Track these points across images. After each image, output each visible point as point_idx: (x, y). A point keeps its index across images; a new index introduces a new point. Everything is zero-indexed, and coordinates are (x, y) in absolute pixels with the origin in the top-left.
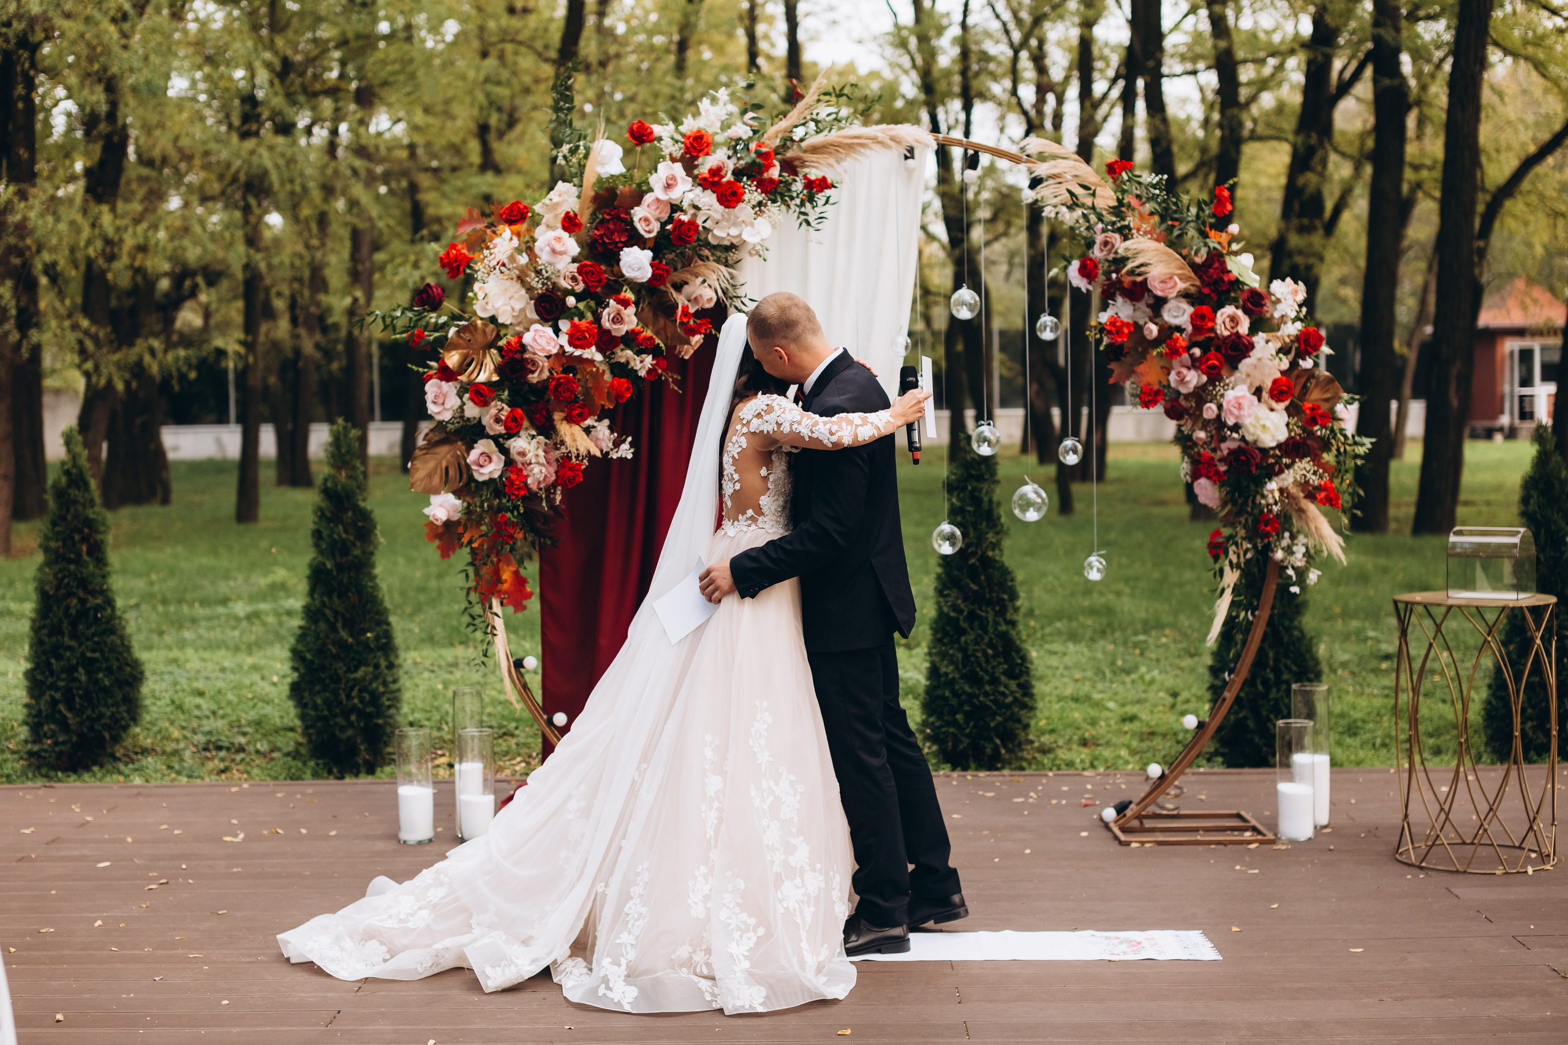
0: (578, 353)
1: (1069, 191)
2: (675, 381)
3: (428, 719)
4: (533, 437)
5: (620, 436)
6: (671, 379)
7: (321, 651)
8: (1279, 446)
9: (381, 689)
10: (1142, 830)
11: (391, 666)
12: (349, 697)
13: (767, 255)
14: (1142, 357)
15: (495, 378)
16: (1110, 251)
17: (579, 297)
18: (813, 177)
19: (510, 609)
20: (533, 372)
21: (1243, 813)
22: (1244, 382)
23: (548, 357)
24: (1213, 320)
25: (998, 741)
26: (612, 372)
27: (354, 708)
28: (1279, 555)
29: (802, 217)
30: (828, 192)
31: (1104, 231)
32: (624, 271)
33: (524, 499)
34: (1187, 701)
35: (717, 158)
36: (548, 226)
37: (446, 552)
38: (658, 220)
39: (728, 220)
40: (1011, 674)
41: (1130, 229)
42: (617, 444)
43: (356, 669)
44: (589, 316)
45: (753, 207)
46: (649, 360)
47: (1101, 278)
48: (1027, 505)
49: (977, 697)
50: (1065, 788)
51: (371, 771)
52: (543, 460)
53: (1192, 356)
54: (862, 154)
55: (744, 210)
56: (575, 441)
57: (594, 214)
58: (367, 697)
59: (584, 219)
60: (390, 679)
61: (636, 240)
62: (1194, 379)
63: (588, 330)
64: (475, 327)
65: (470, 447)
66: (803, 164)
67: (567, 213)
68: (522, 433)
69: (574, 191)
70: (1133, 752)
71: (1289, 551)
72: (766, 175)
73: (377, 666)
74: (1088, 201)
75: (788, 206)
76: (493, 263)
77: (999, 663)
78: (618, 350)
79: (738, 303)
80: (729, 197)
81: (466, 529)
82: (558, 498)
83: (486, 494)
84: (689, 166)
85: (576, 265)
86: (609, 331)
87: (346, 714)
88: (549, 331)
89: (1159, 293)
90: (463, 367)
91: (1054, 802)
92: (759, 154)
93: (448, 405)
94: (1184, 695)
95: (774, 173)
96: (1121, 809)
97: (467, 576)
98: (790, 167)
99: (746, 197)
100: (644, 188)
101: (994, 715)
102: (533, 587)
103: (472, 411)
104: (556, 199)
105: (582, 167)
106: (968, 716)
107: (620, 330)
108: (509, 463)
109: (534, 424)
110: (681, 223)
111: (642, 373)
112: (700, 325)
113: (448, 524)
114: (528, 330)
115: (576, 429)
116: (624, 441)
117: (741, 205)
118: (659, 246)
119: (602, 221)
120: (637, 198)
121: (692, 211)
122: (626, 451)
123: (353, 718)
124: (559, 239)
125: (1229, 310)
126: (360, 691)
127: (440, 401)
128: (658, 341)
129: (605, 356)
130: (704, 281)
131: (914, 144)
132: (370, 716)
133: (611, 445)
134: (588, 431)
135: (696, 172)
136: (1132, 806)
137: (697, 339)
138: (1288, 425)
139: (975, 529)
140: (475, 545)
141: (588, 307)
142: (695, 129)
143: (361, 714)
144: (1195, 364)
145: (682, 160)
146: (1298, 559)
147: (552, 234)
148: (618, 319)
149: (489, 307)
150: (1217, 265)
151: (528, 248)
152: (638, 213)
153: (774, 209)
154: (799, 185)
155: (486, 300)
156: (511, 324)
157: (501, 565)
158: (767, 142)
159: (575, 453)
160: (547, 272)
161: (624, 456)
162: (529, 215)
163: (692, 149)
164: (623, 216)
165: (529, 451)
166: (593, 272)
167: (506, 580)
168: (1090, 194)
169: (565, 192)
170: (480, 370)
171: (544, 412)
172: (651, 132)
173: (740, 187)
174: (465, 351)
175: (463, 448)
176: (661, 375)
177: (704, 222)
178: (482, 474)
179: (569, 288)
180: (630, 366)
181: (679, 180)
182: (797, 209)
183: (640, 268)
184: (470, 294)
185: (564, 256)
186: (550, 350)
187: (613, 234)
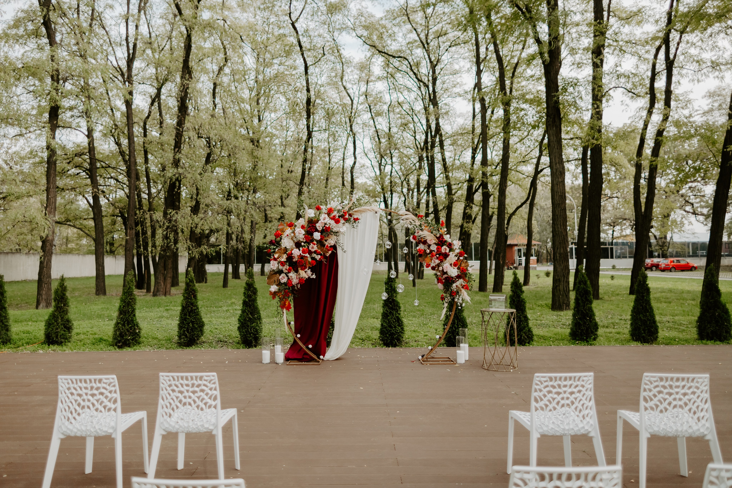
0: (304, 255)
1: (411, 222)
3: (268, 335)
4: (294, 273)
5: (313, 273)
6: (324, 260)
7: (245, 320)
8: (456, 276)
9: (258, 328)
10: (427, 361)
11: (260, 323)
12: (251, 330)
13: (345, 234)
14: (426, 256)
15: (286, 260)
16: (419, 234)
17: (304, 243)
18: (355, 218)
19: (287, 311)
20: (294, 259)
21: (449, 358)
22: (448, 262)
23: (297, 256)
24: (441, 249)
25: (396, 341)
26: (311, 259)
28: (456, 300)
29: (353, 226)
30: (358, 221)
31: (417, 230)
32: (314, 237)
33: (291, 287)
34: (438, 332)
35: (335, 213)
37: (274, 298)
38: (322, 226)
39: (337, 227)
40: (399, 326)
41: (423, 230)
43: (253, 324)
44: (306, 247)
45: (342, 224)
46: (319, 256)
47: (417, 240)
48: (401, 289)
49: (391, 331)
50: (411, 352)
51: (256, 346)
52: (296, 278)
54: (365, 212)
55: (340, 224)
56: (303, 274)
57: (308, 225)
58: (255, 330)
59: (306, 226)
60: (260, 326)
61: (317, 230)
62: (437, 261)
63: (306, 250)
64: (282, 249)
65: (280, 275)
66: (353, 215)
67: (302, 225)
68: (291, 272)
69: (304, 220)
70: (427, 343)
71: (458, 299)
72: (345, 217)
73: (257, 323)
74: (414, 224)
75: (350, 224)
76: (286, 235)
77: (397, 323)
78: (313, 254)
79: (338, 244)
80: (337, 222)
81: (278, 293)
82: (299, 287)
83: (283, 285)
84: (329, 215)
85: (304, 236)
86: (311, 250)
87: (250, 334)
88: (298, 250)
89: (429, 243)
90: (278, 258)
92: (344, 213)
93: (275, 266)
95: (347, 216)
96: (423, 356)
97: (278, 304)
98: (350, 215)
99: (341, 221)
100: (319, 220)
102: (292, 306)
103: (281, 267)
104: (300, 222)
105: (305, 215)
106: (390, 335)
107: (313, 250)
108: (288, 279)
109: (294, 270)
110: (327, 227)
111: (318, 259)
112: (331, 249)
113: (275, 292)
114: (293, 250)
115: (303, 272)
118: (322, 232)
119: (310, 227)
120: (317, 221)
121: (329, 225)
122: (314, 276)
124: (300, 231)
125: (444, 247)
126: (253, 329)
127: (273, 265)
128: (321, 252)
129: (310, 256)
130: (332, 240)
132: (255, 335)
133: (311, 275)
134: (306, 272)
136: (425, 356)
137: (330, 252)
138: (457, 272)
140: (280, 297)
141: (306, 245)
142: (330, 207)
143: (253, 334)
144: (437, 258)
145: (327, 214)
146: (460, 301)
147: (299, 229)
148: (313, 248)
149: (285, 245)
150: (442, 237)
151: (293, 232)
152: (317, 225)
153: (347, 224)
154: (352, 219)
155: (284, 243)
156: (289, 249)
157: (286, 301)
158: (345, 210)
159: (303, 277)
160: (297, 238)
161: (314, 278)
162: (294, 226)
163: (329, 211)
164: (314, 225)
165: (293, 276)
166: (308, 238)
167: (286, 305)
168: (414, 222)
169: (302, 220)
170: (282, 258)
171: (296, 268)
172: (321, 208)
173: (339, 220)
174: (279, 254)
175: (278, 275)
176: (322, 260)
177: (332, 227)
178: (282, 281)
179: (302, 241)
180: (315, 258)
181: (326, 218)
182: (352, 224)
183: (318, 237)
184: (281, 242)
185: (301, 234)
186: (298, 254)
187: (312, 229)
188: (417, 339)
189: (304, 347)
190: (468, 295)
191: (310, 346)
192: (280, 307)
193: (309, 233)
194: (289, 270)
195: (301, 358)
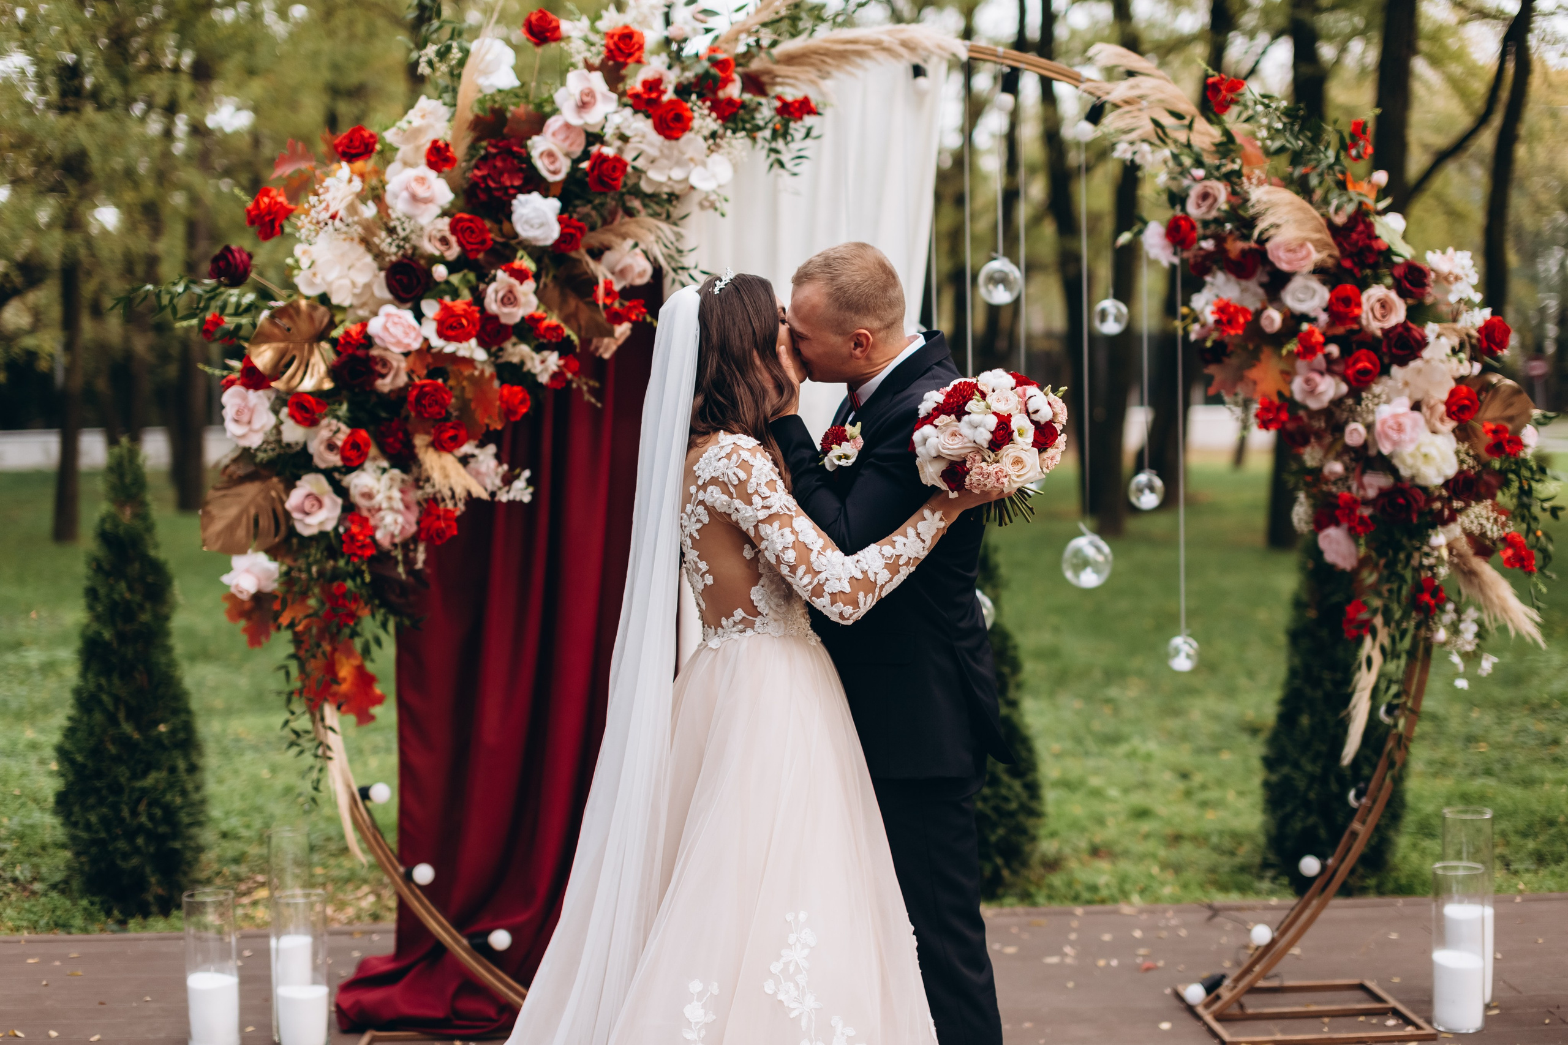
0: (450, 348)
1: (1157, 123)
2: (592, 391)
3: (248, 826)
4: (384, 471)
5: (512, 468)
6: (583, 385)
7: (96, 752)
8: (1447, 484)
9: (178, 800)
11: (193, 769)
12: (134, 813)
13: (726, 208)
14: (1254, 358)
15: (328, 385)
16: (1211, 207)
17: (453, 267)
18: (789, 98)
19: (351, 719)
20: (383, 376)
21: (1371, 985)
22: (1399, 393)
23: (406, 354)
24: (1359, 305)
25: (999, 861)
26: (500, 377)
27: (141, 828)
28: (1442, 635)
29: (773, 156)
30: (809, 120)
31: (1203, 179)
32: (519, 230)
33: (371, 561)
34: (1203, 787)
35: (654, 66)
36: (405, 163)
37: (257, 636)
38: (567, 155)
39: (668, 158)
40: (1015, 773)
41: (1240, 176)
42: (508, 480)
43: (145, 774)
44: (466, 295)
45: (706, 139)
46: (553, 360)
48: (1083, 563)
50: (1107, 937)
51: (165, 912)
52: (400, 506)
53: (1328, 356)
54: (859, 66)
55: (693, 142)
56: (446, 476)
57: (473, 147)
58: (158, 812)
59: (459, 151)
60: (190, 786)
61: (535, 183)
62: (1330, 388)
63: (466, 315)
64: (298, 310)
65: (290, 486)
66: (775, 79)
67: (435, 142)
68: (368, 465)
69: (444, 112)
71: (1455, 630)
72: (722, 94)
73: (173, 770)
74: (1182, 137)
75: (754, 139)
76: (324, 216)
78: (508, 345)
79: (684, 277)
80: (671, 124)
81: (284, 605)
82: (421, 556)
83: (315, 553)
84: (614, 77)
85: (447, 220)
86: (495, 318)
87: (131, 836)
88: (408, 316)
89: (1284, 267)
90: (280, 367)
92: (715, 63)
93: (256, 425)
94: (1198, 778)
95: (734, 90)
96: (1212, 986)
97: (288, 674)
98: (756, 84)
99: (696, 123)
100: (548, 108)
101: (994, 826)
102: (386, 686)
103: (293, 433)
104: (417, 122)
105: (455, 75)
107: (513, 315)
108: (349, 509)
109: (385, 453)
110: (602, 159)
111: (544, 379)
112: (630, 309)
113: (259, 597)
114: (375, 314)
115: (449, 461)
116: (518, 477)
117: (687, 136)
118: (569, 194)
119: (484, 159)
120: (537, 122)
121: (618, 143)
122: (521, 491)
123: (140, 841)
124: (421, 180)
125: (1375, 293)
126: (150, 805)
127: (245, 418)
128: (568, 331)
129: (489, 354)
130: (636, 245)
132: (162, 839)
133: (498, 482)
134: (465, 460)
135: (621, 87)
136: (1227, 982)
137: (623, 330)
138: (1457, 453)
140: (300, 628)
141: (465, 281)
142: (621, 24)
143: (150, 836)
144: (1330, 368)
145: (602, 67)
146: (1467, 641)
147: (410, 173)
148: (509, 299)
149: (318, 281)
150: (1361, 227)
151: (376, 194)
152: (538, 145)
153: (738, 142)
154: (766, 111)
155: (313, 270)
156: (351, 306)
157: (337, 655)
158: (724, 46)
159: (447, 493)
160: (404, 230)
161: (518, 499)
162: (378, 147)
163: (616, 53)
164: (515, 149)
165: (378, 492)
166: (473, 232)
167: (344, 679)
168: (1184, 126)
169: (431, 113)
170: (305, 373)
171: (400, 435)
172: (558, 27)
173: (687, 110)
174: (282, 345)
175: (281, 487)
176: (570, 382)
177: (635, 159)
178: (308, 526)
179: (437, 253)
180: (525, 369)
181: (599, 97)
182: (767, 145)
183: (542, 225)
184: (290, 261)
185: (430, 206)
186: (409, 345)
187: (501, 174)
188: (1100, 836)
189: (457, 945)
190: (1526, 596)
191: (500, 939)
192: (300, 692)
193: (483, 197)
194: (348, 454)
195: (440, 1014)
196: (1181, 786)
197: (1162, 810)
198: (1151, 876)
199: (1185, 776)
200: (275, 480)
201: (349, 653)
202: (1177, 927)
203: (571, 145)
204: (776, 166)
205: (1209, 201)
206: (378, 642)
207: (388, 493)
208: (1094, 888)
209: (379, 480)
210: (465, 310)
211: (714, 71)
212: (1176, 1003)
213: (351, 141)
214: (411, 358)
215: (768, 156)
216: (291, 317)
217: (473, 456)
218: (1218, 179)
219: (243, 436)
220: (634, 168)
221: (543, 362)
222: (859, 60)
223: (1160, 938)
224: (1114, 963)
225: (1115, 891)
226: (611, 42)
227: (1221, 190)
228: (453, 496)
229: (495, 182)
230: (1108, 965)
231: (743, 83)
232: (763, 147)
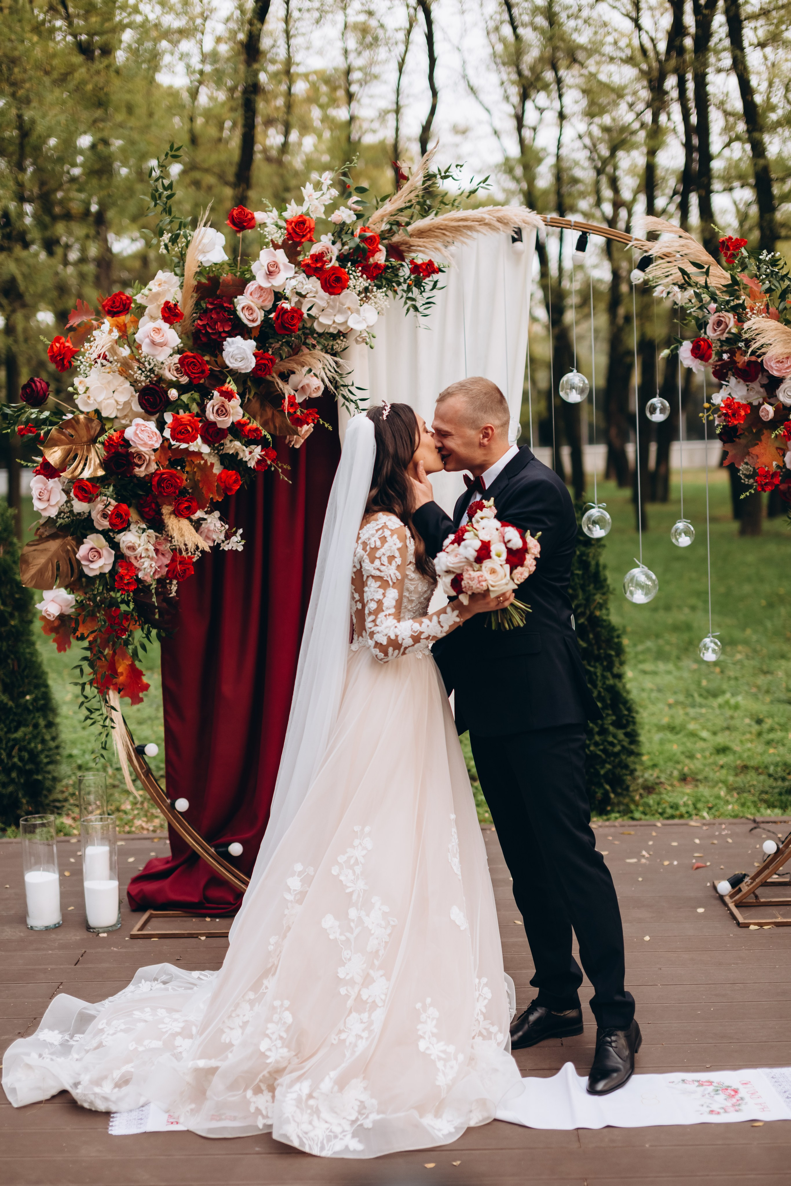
0: (184, 446)
1: (683, 272)
2: (284, 471)
4: (144, 530)
5: (230, 528)
6: (281, 469)
9: (40, 747)
10: (760, 908)
11: (50, 725)
12: (10, 756)
13: (374, 342)
14: (757, 439)
15: (101, 473)
16: (724, 331)
17: (182, 389)
18: (419, 262)
19: (128, 700)
20: (140, 466)
23: (153, 451)
25: (608, 787)
26: (222, 463)
27: (14, 766)
29: (410, 303)
30: (435, 277)
31: (717, 310)
32: (227, 363)
33: (135, 593)
34: (771, 730)
35: (323, 243)
36: (151, 317)
37: (63, 644)
38: (262, 308)
39: (333, 308)
40: (619, 724)
41: (744, 308)
42: (228, 536)
43: (16, 730)
44: (195, 408)
45: (359, 294)
46: (258, 451)
47: (714, 358)
48: (637, 587)
49: (588, 746)
50: (675, 844)
52: (153, 554)
54: (469, 237)
55: (350, 297)
56: (182, 536)
57: (197, 304)
58: (26, 755)
60: (48, 737)
61: (239, 330)
63: (190, 423)
64: (79, 421)
65: (80, 543)
66: (410, 248)
67: (168, 303)
68: (132, 527)
69: (176, 280)
70: (731, 789)
72: (371, 261)
73: (36, 726)
74: (701, 280)
75: (395, 292)
76: (95, 356)
77: (608, 715)
78: (227, 441)
79: (345, 392)
80: (334, 284)
81: (78, 623)
82: (174, 588)
83: (99, 587)
84: (292, 252)
85: (179, 356)
86: (214, 424)
87: (8, 771)
88: (152, 425)
89: (776, 374)
90: (66, 462)
91: (666, 863)
92: (363, 239)
93: (53, 502)
94: (769, 723)
95: (380, 258)
96: (736, 882)
97: (82, 671)
98: (397, 252)
99: (351, 283)
100: (247, 276)
101: (604, 762)
103: (79, 507)
104: (156, 289)
105: (183, 256)
107: (225, 422)
108: (120, 557)
109: (144, 517)
110: (284, 311)
111: (252, 464)
112: (307, 415)
113: (62, 619)
114: (131, 423)
115: (185, 523)
116: (235, 534)
117: (346, 292)
118: (264, 334)
119: (206, 311)
120: (240, 286)
121: (296, 299)
122: (236, 543)
123: (14, 775)
124: (158, 330)
126: (20, 750)
127: (45, 497)
128: (264, 432)
129: (213, 448)
130: (310, 371)
131: (522, 225)
132: (30, 773)
133: (222, 537)
134: (197, 523)
135: (300, 258)
136: (747, 879)
137: (306, 429)
139: (584, 591)
141: (192, 399)
142: (298, 214)
143: (21, 771)
145: (284, 246)
147: (152, 325)
148: (222, 411)
149: (91, 401)
151: (130, 340)
152: (241, 302)
153: (380, 296)
154: (405, 271)
155: (88, 394)
156: (116, 417)
157: (116, 657)
158: (372, 227)
159: (183, 547)
160: (150, 364)
161: (234, 549)
162: (133, 305)
163: (294, 235)
164: (225, 305)
165: (139, 546)
166: (195, 365)
167: (122, 674)
168: (702, 272)
169: (165, 282)
170: (85, 465)
171: (153, 506)
172: (253, 218)
173: (344, 273)
174: (67, 447)
175: (74, 543)
176: (271, 466)
177: (310, 309)
178: (92, 569)
179: (174, 379)
180: (239, 458)
181: (281, 267)
182: (405, 295)
183: (243, 359)
184: (70, 389)
185: (165, 347)
186: (153, 445)
187: (216, 323)
188: (689, 766)
189: (206, 853)
191: (236, 849)
192: (91, 683)
193: (204, 339)
194: (114, 521)
195: (195, 900)
196: (755, 728)
197: (737, 748)
198: (718, 797)
199: (759, 722)
200: (69, 538)
201: (124, 656)
202: (727, 836)
203: (263, 301)
204: (412, 310)
205: (722, 326)
206: (144, 648)
207: (145, 547)
208: (675, 806)
209: (140, 537)
210: (189, 420)
211: (362, 245)
212: (713, 893)
213: (114, 302)
214: (158, 452)
215: (406, 303)
216: (74, 428)
217: (205, 519)
218: (727, 311)
219: (45, 509)
220: (309, 315)
221: (250, 453)
222: (469, 233)
223: (713, 844)
224: (675, 863)
225: (691, 809)
226: (290, 227)
227: (730, 319)
228: (187, 550)
229: (212, 329)
230: (671, 864)
231: (387, 251)
232: (402, 297)
